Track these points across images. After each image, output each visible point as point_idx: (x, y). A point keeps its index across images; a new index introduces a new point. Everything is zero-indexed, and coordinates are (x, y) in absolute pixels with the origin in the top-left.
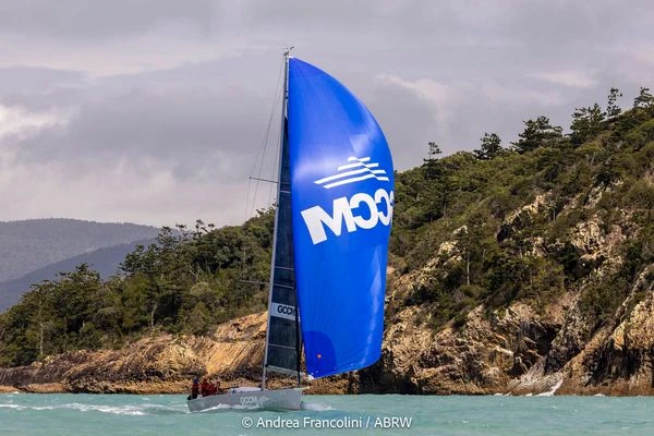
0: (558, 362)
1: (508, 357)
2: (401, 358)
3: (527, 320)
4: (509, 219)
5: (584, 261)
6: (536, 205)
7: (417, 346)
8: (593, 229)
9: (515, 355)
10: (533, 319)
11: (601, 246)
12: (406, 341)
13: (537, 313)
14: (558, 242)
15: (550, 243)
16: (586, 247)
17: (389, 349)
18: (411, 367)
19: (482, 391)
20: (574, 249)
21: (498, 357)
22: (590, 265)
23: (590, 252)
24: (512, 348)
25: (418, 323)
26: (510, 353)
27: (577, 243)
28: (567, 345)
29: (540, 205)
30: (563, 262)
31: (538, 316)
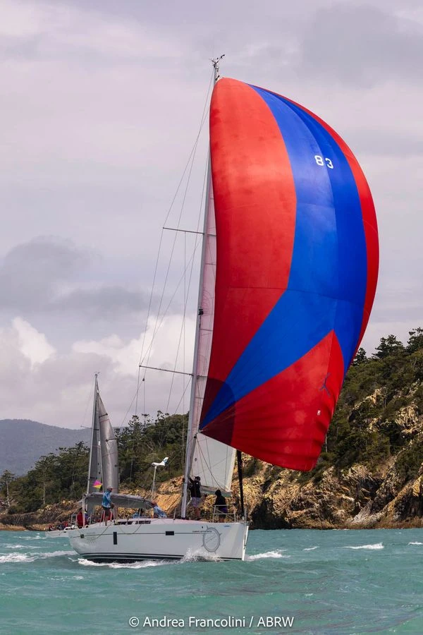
0: (379, 505)
1: (350, 502)
2: (278, 504)
3: (363, 476)
4: (357, 406)
5: (404, 434)
6: (375, 396)
7: (289, 495)
8: (410, 412)
9: (356, 501)
10: (368, 475)
11: (416, 424)
12: (282, 492)
13: (370, 471)
14: (387, 422)
15: (382, 422)
16: (405, 424)
17: (271, 498)
18: (285, 510)
19: (333, 526)
20: (397, 425)
21: (344, 502)
22: (409, 437)
23: (408, 428)
24: (353, 496)
25: (291, 479)
26: (352, 499)
27: (399, 422)
28: (386, 493)
29: (377, 396)
30: (389, 435)
31: (371, 473)
